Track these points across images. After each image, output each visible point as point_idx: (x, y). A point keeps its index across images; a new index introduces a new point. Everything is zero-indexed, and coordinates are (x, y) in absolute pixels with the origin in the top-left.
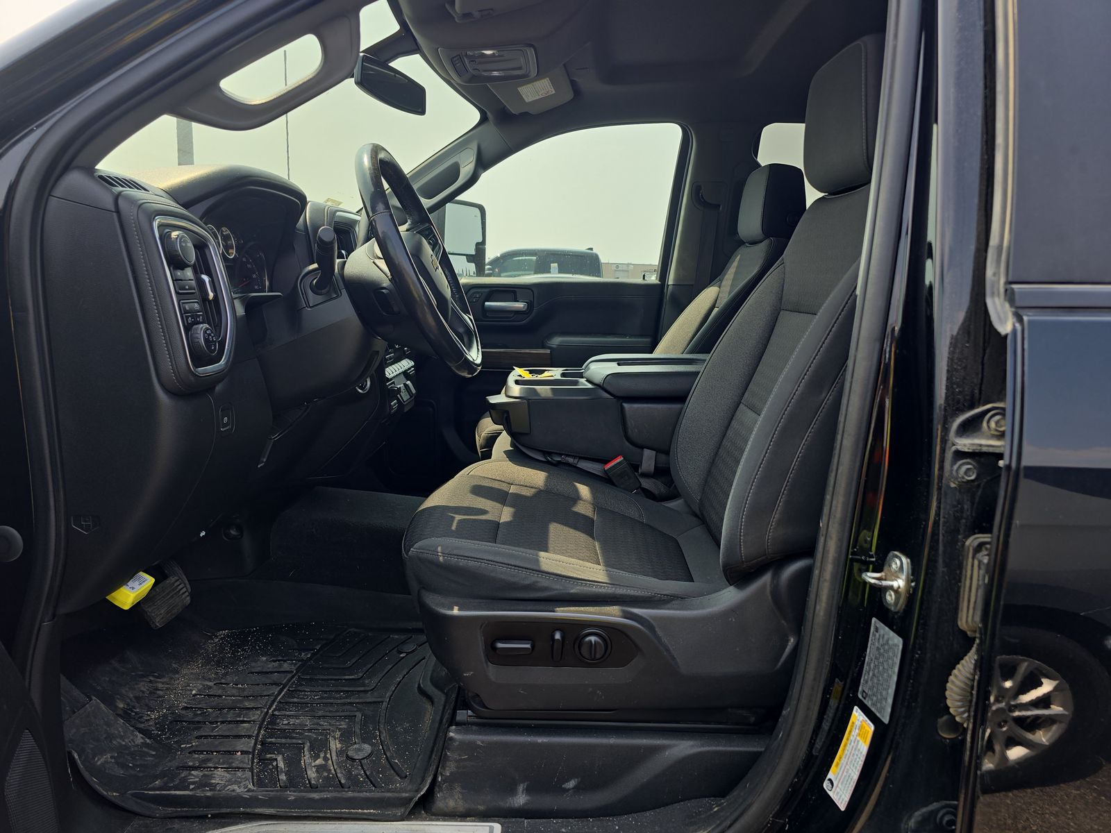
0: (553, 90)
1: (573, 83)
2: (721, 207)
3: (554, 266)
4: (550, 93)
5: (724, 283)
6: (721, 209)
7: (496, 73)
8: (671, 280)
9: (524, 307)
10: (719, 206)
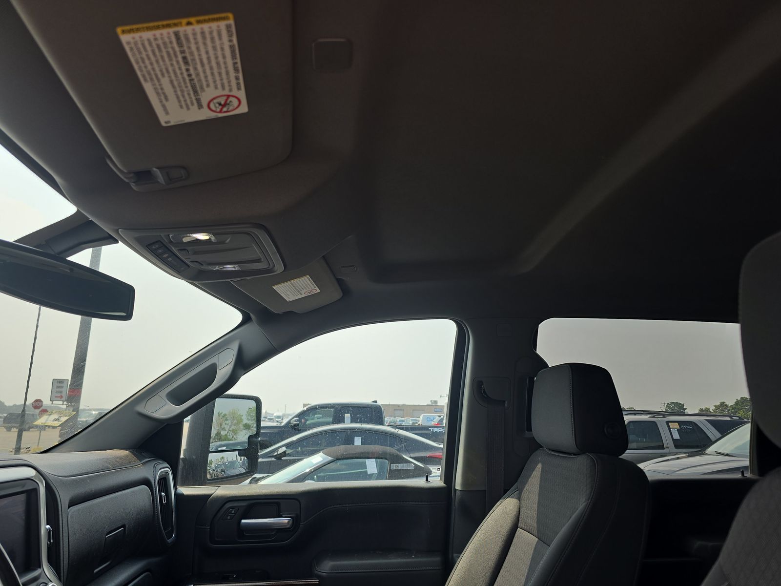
0: (317, 288)
1: (340, 282)
2: (506, 402)
3: (347, 416)
4: (314, 292)
5: (524, 495)
6: (506, 405)
7: (229, 267)
8: (458, 484)
9: (288, 522)
10: (504, 402)
